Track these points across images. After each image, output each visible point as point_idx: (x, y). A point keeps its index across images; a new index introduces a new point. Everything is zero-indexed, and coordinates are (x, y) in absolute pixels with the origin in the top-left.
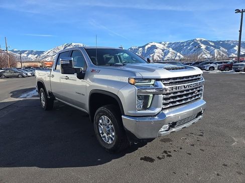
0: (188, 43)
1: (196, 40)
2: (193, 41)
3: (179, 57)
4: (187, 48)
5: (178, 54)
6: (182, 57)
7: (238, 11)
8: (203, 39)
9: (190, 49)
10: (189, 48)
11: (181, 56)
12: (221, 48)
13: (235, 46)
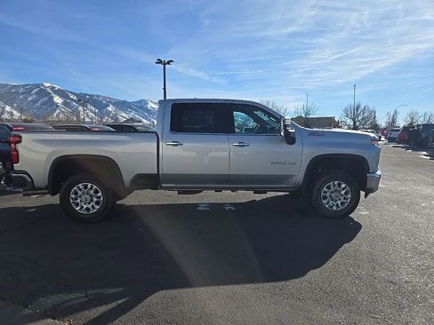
0: (28, 90)
1: (43, 85)
2: (37, 86)
3: (12, 114)
4: (26, 98)
5: (8, 108)
6: (17, 114)
7: (160, 62)
8: (57, 87)
9: (34, 102)
10: (30, 99)
11: (15, 112)
12: (89, 106)
13: (109, 106)
